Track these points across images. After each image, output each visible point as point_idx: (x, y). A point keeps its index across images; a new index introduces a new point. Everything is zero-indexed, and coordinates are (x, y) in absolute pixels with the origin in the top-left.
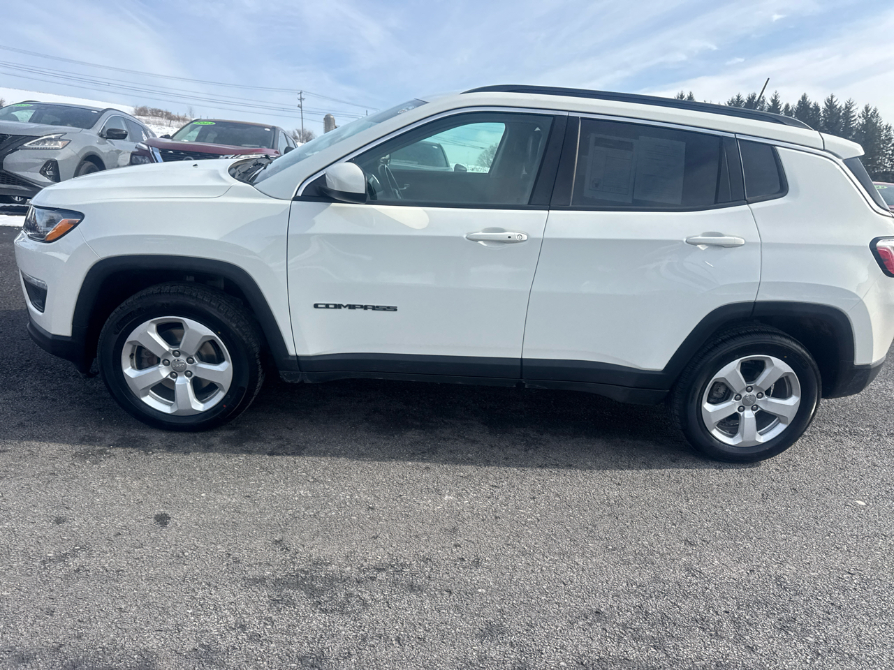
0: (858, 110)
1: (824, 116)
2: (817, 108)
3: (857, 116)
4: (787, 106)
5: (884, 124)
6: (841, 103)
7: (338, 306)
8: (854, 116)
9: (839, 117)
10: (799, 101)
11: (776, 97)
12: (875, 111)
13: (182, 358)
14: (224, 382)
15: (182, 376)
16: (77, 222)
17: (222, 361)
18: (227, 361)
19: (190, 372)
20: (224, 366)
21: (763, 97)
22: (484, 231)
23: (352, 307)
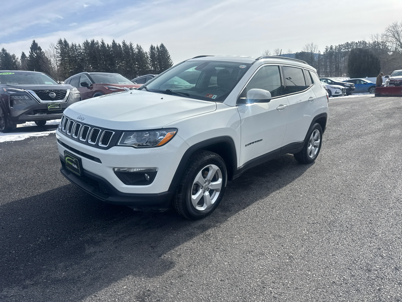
0: (135, 46)
1: (123, 49)
2: (120, 46)
3: (135, 49)
4: (108, 45)
5: (145, 51)
6: (128, 43)
7: (250, 144)
9: (129, 49)
10: (112, 43)
11: (102, 41)
12: (140, 47)
13: (207, 183)
14: (220, 187)
15: (206, 191)
16: (175, 133)
17: (218, 179)
18: (221, 178)
19: (209, 188)
20: (220, 181)
21: (97, 41)
22: (279, 106)
23: (253, 143)
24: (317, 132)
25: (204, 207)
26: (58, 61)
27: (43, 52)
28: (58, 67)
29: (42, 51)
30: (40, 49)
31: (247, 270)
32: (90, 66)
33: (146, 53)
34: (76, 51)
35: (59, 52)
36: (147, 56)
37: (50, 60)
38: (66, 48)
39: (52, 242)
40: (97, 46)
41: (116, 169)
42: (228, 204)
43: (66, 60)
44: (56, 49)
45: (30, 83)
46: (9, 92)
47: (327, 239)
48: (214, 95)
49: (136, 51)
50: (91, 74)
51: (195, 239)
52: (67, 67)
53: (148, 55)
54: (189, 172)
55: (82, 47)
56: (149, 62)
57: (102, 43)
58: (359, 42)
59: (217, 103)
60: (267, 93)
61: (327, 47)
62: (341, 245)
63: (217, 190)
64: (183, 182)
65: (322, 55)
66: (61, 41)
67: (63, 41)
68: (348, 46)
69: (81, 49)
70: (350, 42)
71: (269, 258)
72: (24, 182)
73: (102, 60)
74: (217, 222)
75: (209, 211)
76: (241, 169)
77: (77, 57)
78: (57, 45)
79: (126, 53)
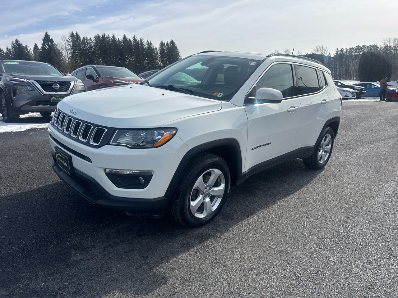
0: (145, 42)
1: (134, 44)
2: (130, 41)
3: (145, 44)
4: (119, 39)
5: (155, 47)
6: (138, 39)
7: (257, 147)
8: (144, 44)
9: (139, 44)
10: (123, 38)
11: (113, 35)
12: (150, 42)
13: (208, 188)
14: (222, 193)
15: (207, 197)
16: (174, 133)
17: (220, 184)
18: (223, 183)
19: (210, 194)
20: (223, 186)
21: (108, 35)
22: (291, 108)
23: (260, 146)
24: (329, 136)
25: (203, 214)
26: (69, 53)
27: (55, 45)
28: (69, 60)
29: (54, 43)
30: (52, 41)
31: (248, 292)
32: (101, 59)
33: (156, 49)
34: (87, 44)
35: (70, 45)
36: (156, 52)
37: (62, 53)
38: (77, 41)
39: (37, 245)
40: (108, 40)
41: (107, 170)
42: (231, 211)
43: (77, 53)
44: (68, 42)
45: (34, 74)
46: (12, 82)
47: (339, 258)
48: (220, 93)
49: (146, 46)
50: (97, 67)
51: (192, 251)
52: (78, 60)
53: (158, 51)
54: (189, 176)
55: (93, 41)
56: (159, 58)
57: (113, 37)
58: (370, 46)
59: (223, 102)
60: (278, 93)
61: (338, 50)
62: (355, 266)
63: (219, 196)
64: (181, 187)
65: (332, 57)
66: (73, 34)
67: (75, 34)
68: (359, 50)
69: (92, 43)
70: (361, 46)
71: (273, 277)
72: (17, 176)
73: (113, 54)
74: (218, 231)
75: (209, 218)
76: (245, 175)
77: (89, 50)
78: (69, 38)
79: (136, 48)
